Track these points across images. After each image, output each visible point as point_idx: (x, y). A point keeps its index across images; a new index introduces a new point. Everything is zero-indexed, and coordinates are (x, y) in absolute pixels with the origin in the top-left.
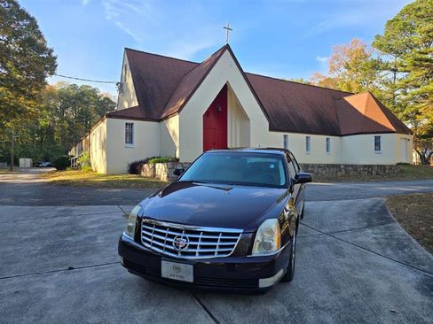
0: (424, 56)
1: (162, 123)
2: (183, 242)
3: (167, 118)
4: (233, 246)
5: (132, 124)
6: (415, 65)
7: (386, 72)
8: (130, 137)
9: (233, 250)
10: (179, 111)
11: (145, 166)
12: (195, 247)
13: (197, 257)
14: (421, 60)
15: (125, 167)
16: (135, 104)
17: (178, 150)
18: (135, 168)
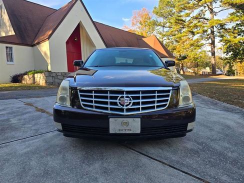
0: (180, 18)
1: (35, 47)
2: (127, 101)
3: (39, 43)
4: (167, 100)
5: (11, 48)
6: (176, 22)
7: (160, 27)
8: (10, 57)
9: (168, 103)
10: (49, 38)
11: (26, 77)
12: (138, 104)
13: (141, 112)
14: (179, 20)
15: (9, 79)
16: (12, 33)
17: (49, 65)
18: (16, 79)
